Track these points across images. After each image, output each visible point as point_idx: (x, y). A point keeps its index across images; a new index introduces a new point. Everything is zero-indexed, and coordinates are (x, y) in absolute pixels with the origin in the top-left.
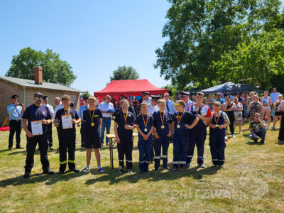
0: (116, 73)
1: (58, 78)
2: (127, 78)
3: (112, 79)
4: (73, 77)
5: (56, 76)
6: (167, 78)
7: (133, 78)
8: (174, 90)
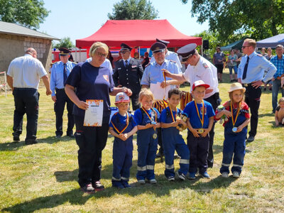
0: (118, 8)
1: (18, 13)
2: (136, 17)
3: (111, 18)
4: (43, 13)
5: (13, 10)
6: (201, 20)
7: (147, 18)
8: (213, 40)
